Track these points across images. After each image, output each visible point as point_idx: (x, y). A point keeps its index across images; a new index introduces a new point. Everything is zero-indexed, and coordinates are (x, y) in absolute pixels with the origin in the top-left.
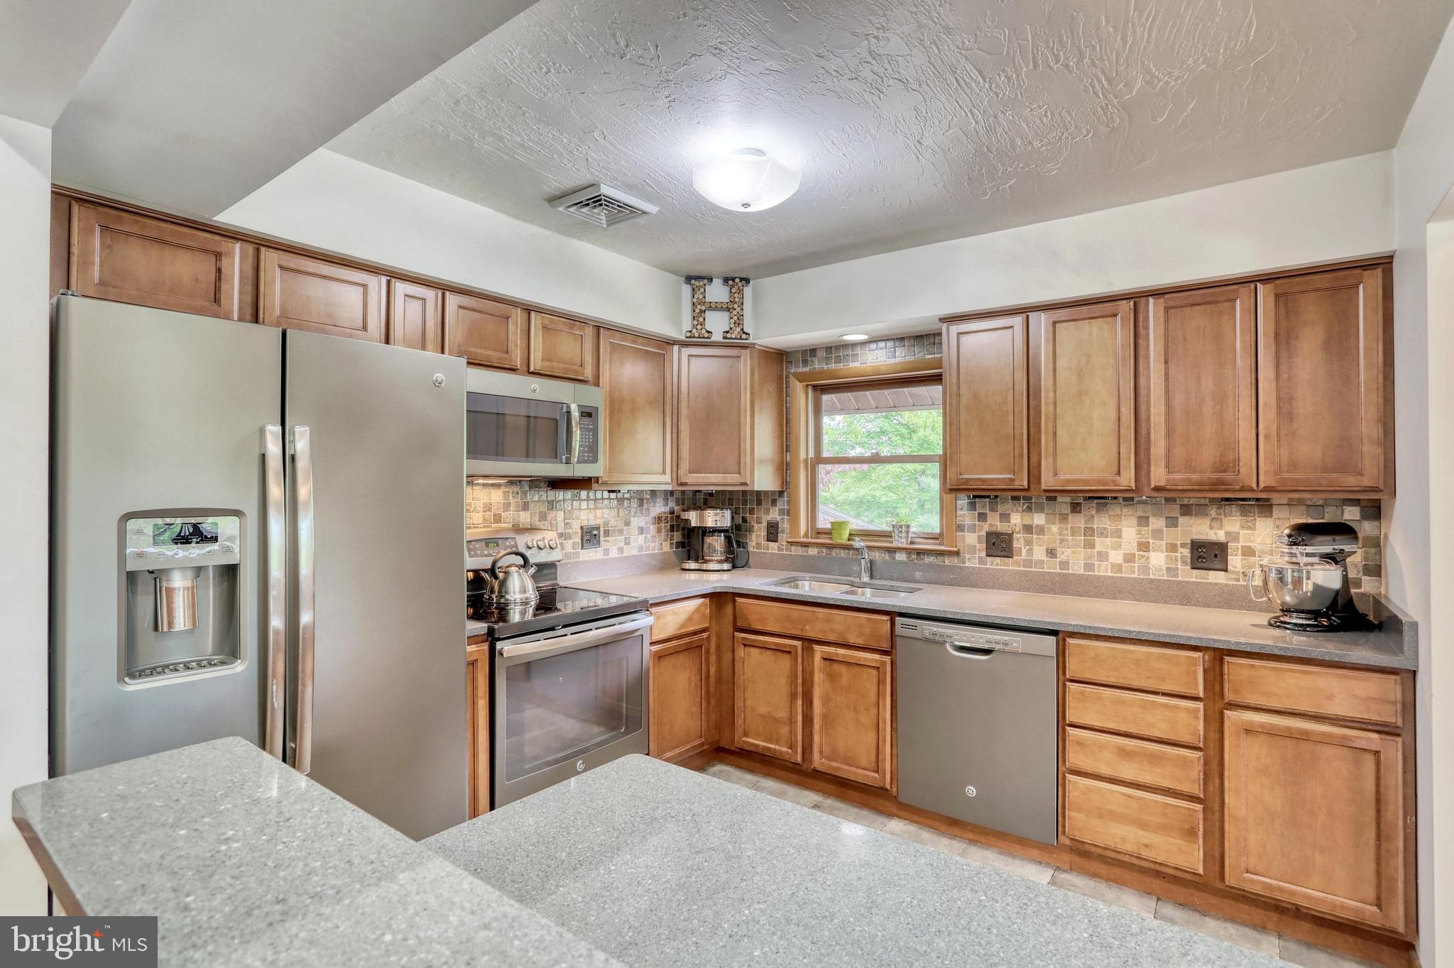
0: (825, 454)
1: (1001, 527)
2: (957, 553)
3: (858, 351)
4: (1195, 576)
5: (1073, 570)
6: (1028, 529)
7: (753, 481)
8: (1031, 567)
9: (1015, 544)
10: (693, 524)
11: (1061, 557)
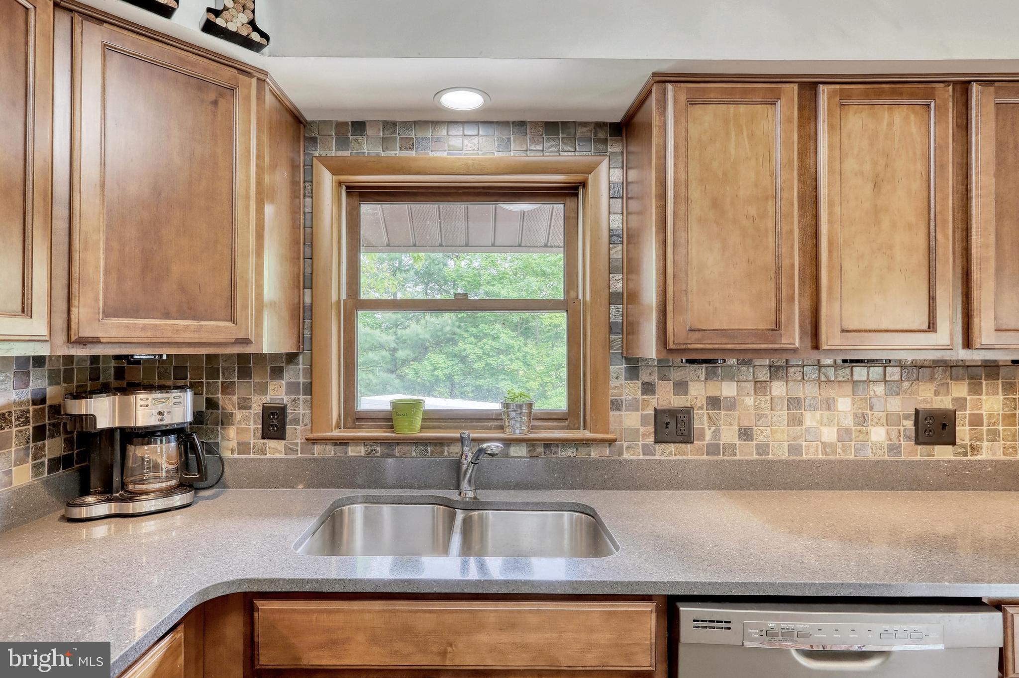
0: (367, 293)
1: (677, 402)
2: (610, 442)
3: (443, 132)
4: (920, 453)
5: (773, 455)
6: (714, 402)
7: (259, 335)
8: (718, 454)
9: (696, 425)
10: (103, 423)
11: (760, 438)
